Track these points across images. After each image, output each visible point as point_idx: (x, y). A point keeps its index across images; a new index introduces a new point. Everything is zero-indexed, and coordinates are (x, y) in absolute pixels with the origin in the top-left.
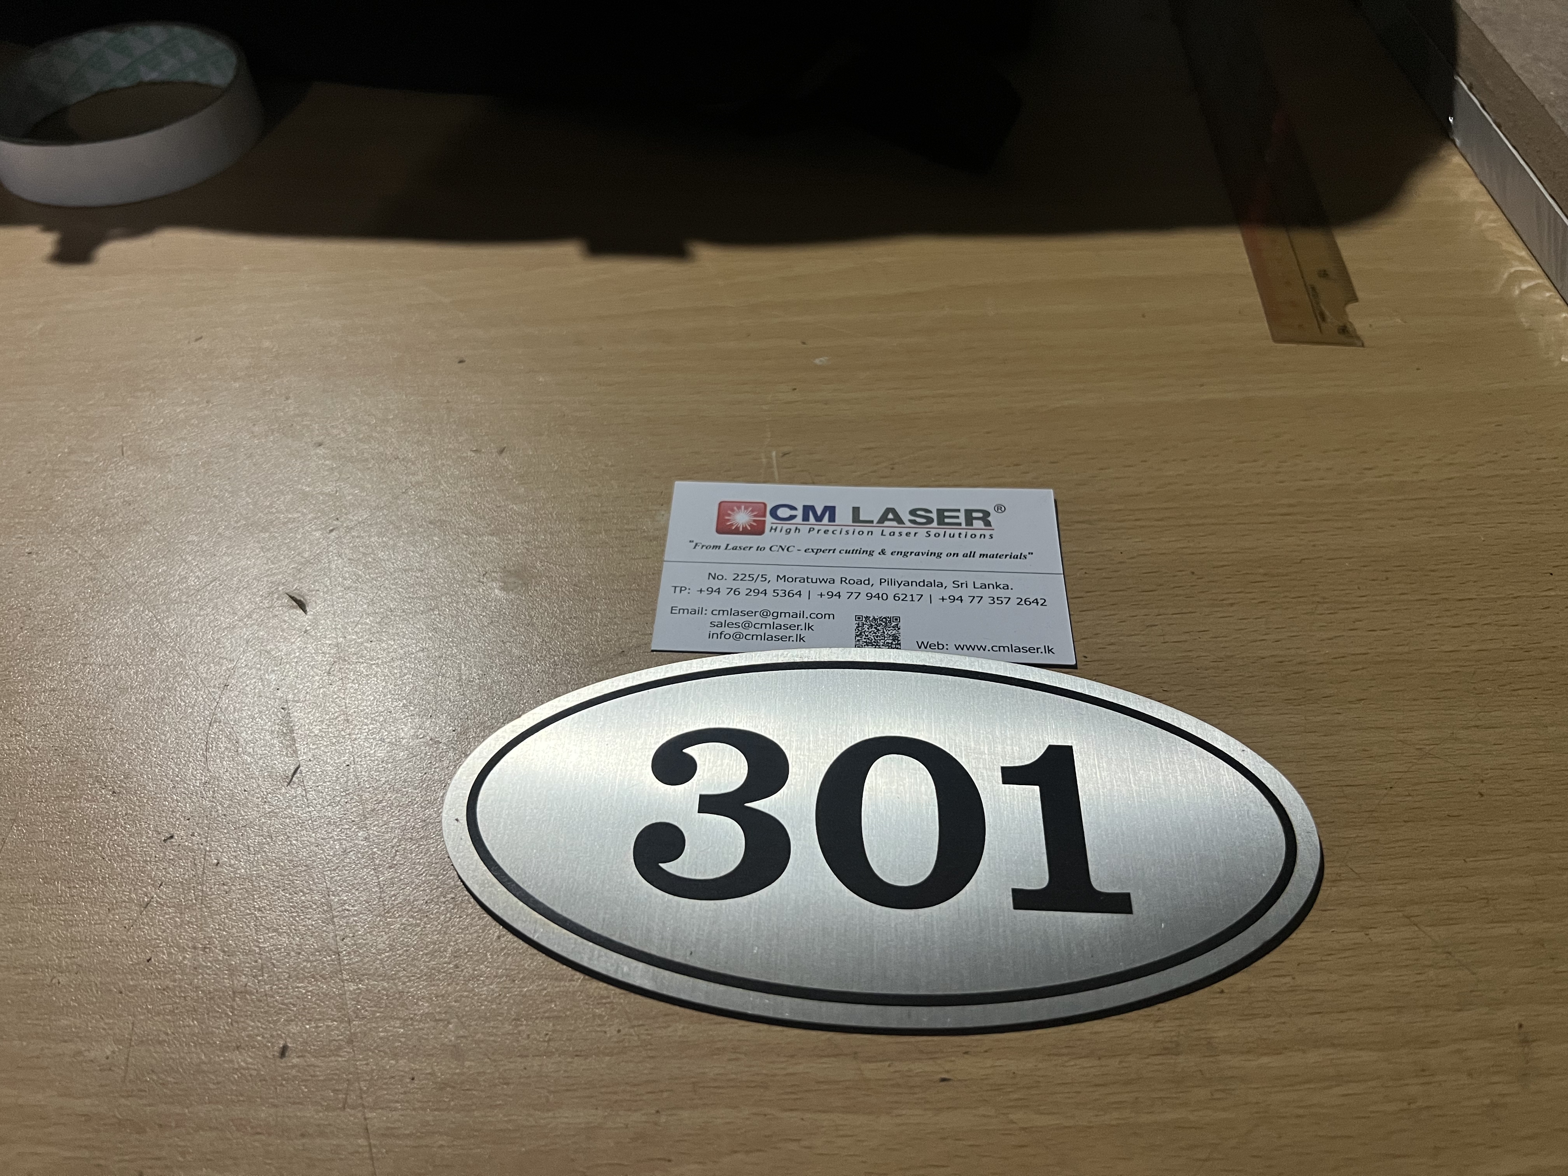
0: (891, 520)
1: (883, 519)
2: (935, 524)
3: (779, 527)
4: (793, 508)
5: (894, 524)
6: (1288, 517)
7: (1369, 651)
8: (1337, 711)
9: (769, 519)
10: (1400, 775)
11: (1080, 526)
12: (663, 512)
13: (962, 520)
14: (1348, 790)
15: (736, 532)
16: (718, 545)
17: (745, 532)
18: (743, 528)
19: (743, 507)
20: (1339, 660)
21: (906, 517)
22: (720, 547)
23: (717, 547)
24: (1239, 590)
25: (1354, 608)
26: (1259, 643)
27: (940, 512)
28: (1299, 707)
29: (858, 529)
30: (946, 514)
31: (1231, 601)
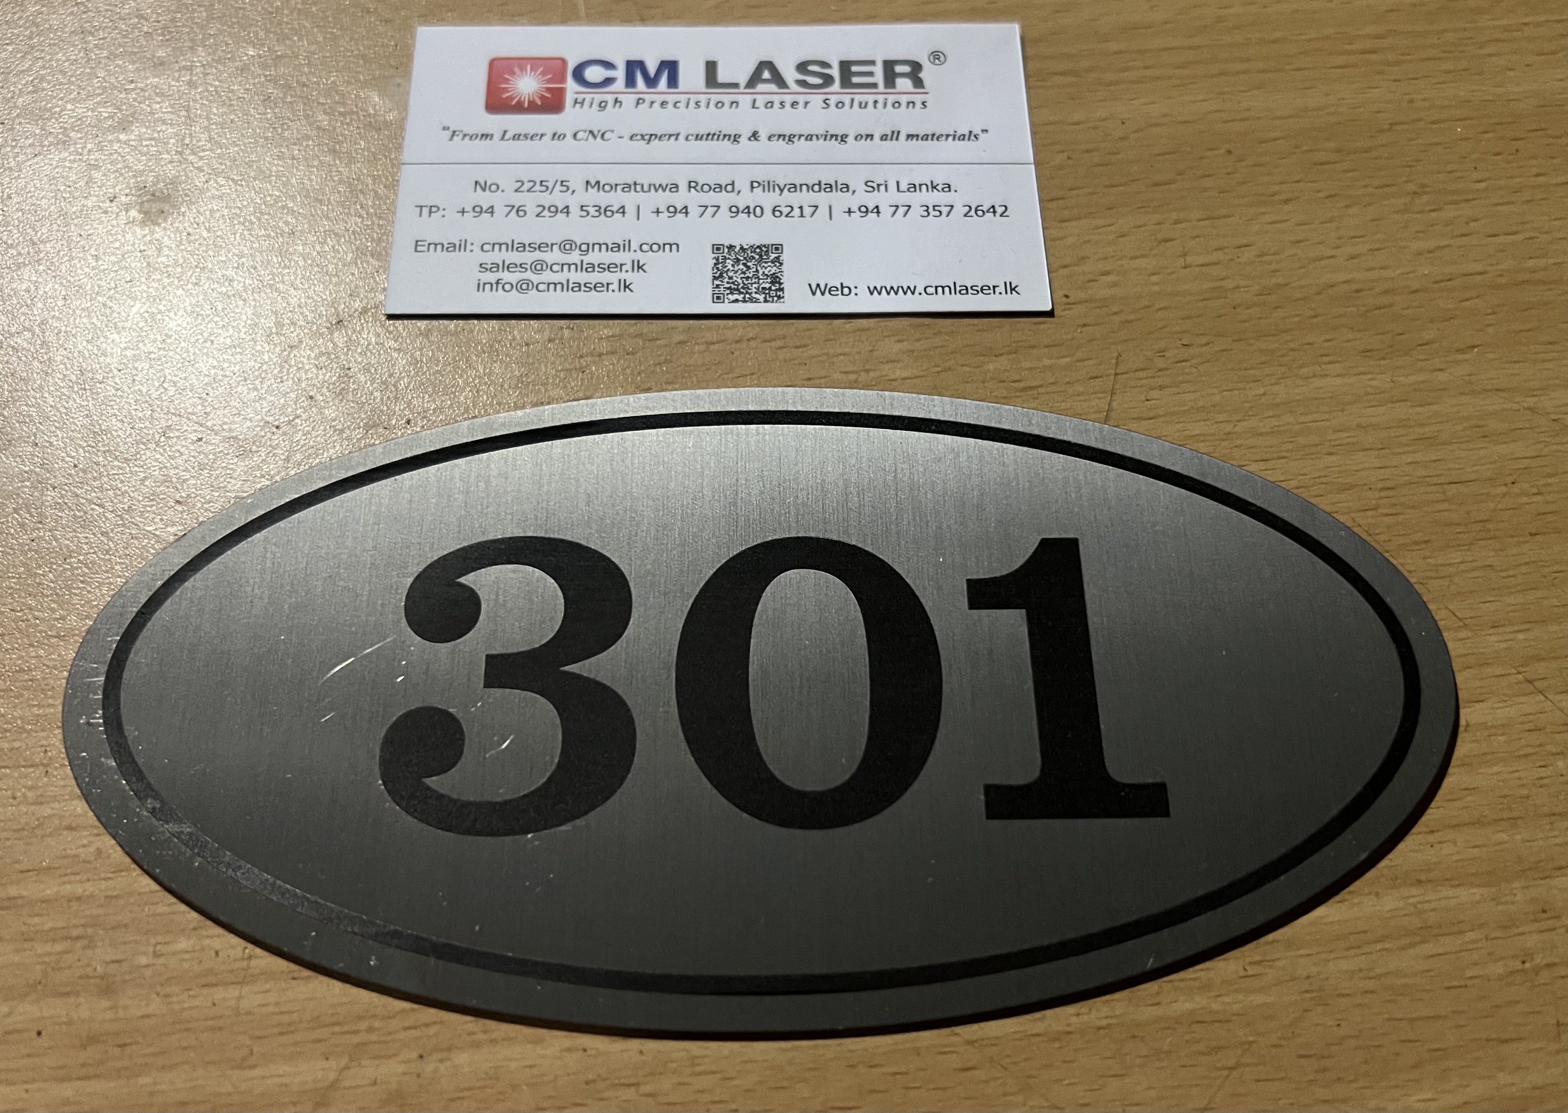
0: (766, 81)
1: (755, 79)
2: (836, 86)
3: (588, 97)
4: (608, 65)
5: (772, 87)
6: (1373, 57)
7: (1488, 269)
8: (1440, 367)
9: (571, 86)
10: (1526, 463)
11: (1060, 80)
12: (399, 80)
13: (879, 77)
14: (1452, 490)
15: (519, 108)
16: (490, 133)
17: (533, 108)
18: (529, 102)
19: (529, 67)
20: (1442, 284)
21: (790, 75)
22: (492, 136)
23: (487, 136)
24: (1297, 178)
25: (1468, 200)
26: (1324, 262)
27: (845, 66)
28: (1382, 362)
29: (714, 98)
30: (854, 69)
31: (1283, 196)
